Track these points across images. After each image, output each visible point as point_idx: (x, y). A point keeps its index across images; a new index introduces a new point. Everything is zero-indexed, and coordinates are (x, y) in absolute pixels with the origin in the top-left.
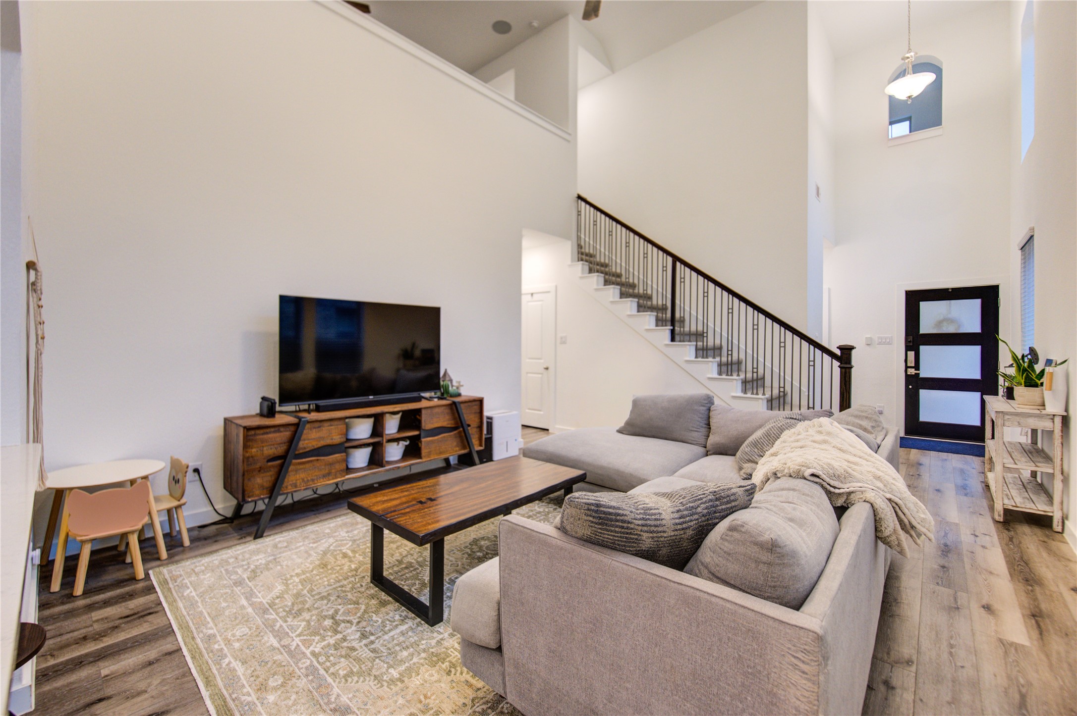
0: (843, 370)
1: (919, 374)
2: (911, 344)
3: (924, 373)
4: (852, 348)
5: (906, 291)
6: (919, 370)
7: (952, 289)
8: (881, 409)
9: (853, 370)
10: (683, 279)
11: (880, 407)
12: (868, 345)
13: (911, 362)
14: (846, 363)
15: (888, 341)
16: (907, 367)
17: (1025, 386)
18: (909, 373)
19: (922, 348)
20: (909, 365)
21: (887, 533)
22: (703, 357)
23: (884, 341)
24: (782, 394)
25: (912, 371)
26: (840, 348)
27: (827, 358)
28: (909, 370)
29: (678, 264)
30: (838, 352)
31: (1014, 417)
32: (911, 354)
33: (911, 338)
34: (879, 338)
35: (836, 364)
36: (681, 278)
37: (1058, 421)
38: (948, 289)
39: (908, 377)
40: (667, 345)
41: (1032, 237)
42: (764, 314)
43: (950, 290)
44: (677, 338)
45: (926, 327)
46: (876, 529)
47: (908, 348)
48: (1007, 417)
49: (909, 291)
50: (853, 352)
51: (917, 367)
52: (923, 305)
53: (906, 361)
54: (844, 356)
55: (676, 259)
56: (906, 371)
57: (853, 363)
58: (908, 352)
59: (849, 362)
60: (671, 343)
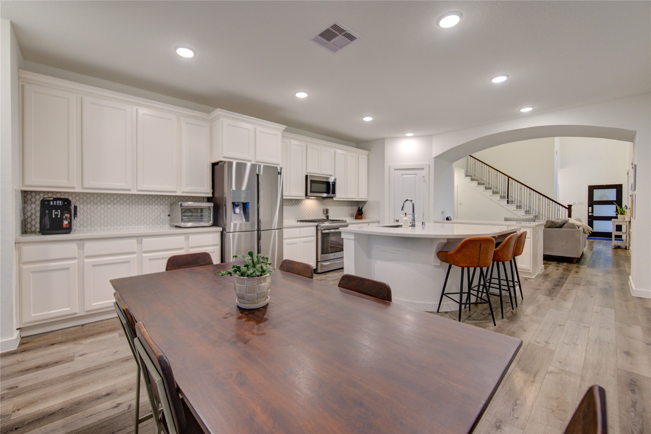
0: (569, 212)
1: (593, 215)
2: (590, 204)
3: (595, 214)
4: (571, 205)
5: (589, 186)
6: (593, 213)
7: (605, 185)
9: (572, 212)
10: (512, 184)
12: (574, 205)
13: (590, 211)
14: (570, 210)
15: (582, 203)
17: (621, 214)
18: (589, 215)
19: (594, 206)
21: (585, 231)
22: (520, 209)
23: (580, 203)
25: (590, 214)
26: (568, 205)
27: (564, 208)
28: (589, 213)
29: (510, 179)
30: (567, 207)
33: (590, 202)
34: (578, 202)
35: (567, 210)
36: (511, 183)
37: (628, 222)
39: (589, 216)
40: (506, 205)
42: (542, 196)
44: (509, 203)
45: (596, 198)
46: (584, 231)
47: (589, 206)
48: (615, 222)
49: (590, 186)
50: (572, 206)
51: (592, 212)
52: (595, 190)
53: (588, 210)
54: (569, 208)
55: (509, 177)
56: (588, 214)
57: (572, 210)
58: (589, 207)
59: (571, 209)
60: (508, 204)
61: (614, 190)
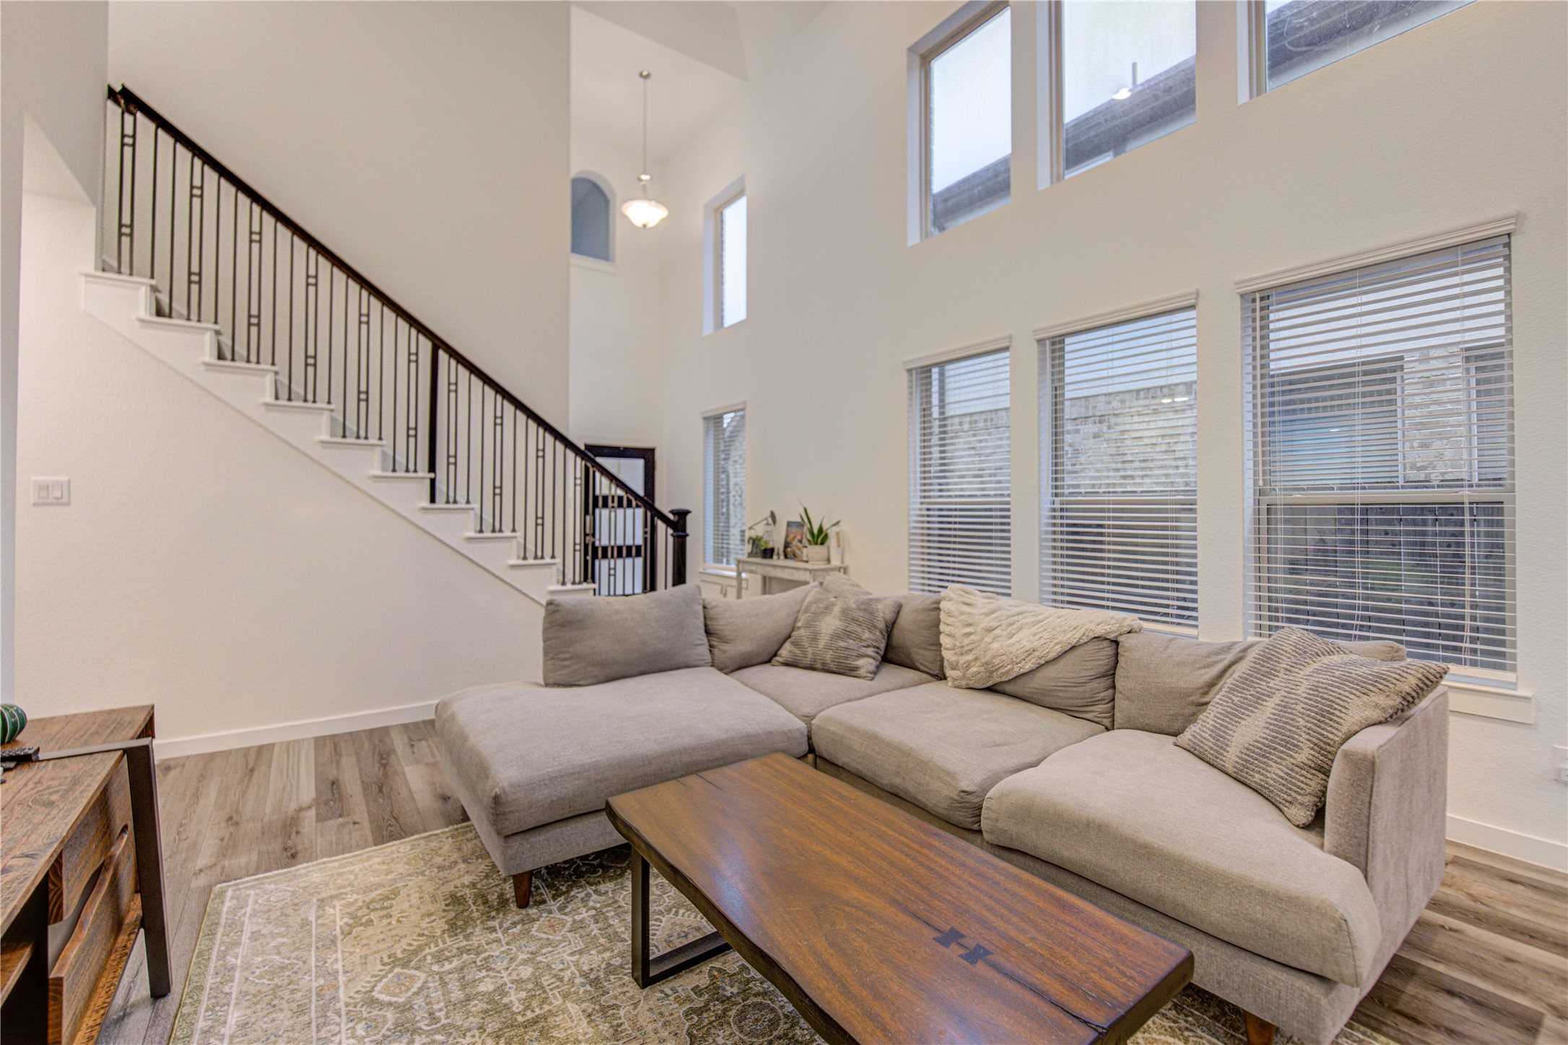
3: (603, 540)
4: (687, 512)
22: (493, 531)
29: (443, 356)
36: (450, 384)
40: (421, 511)
43: (622, 449)
44: (436, 496)
55: (438, 344)
59: (684, 530)
60: (433, 506)
61: (640, 463)
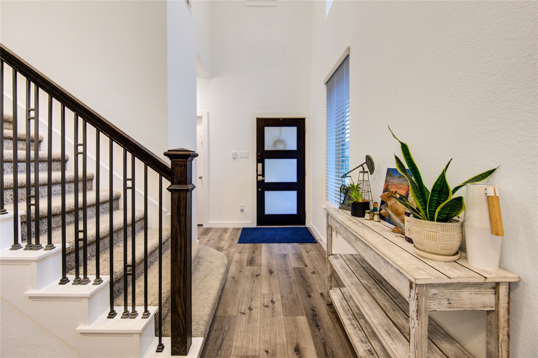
0: (176, 195)
1: (264, 180)
2: (260, 158)
3: (268, 179)
5: (257, 119)
6: (264, 177)
7: (282, 119)
8: (242, 208)
11: (242, 206)
12: (234, 158)
14: (180, 183)
15: (246, 155)
16: (258, 175)
18: (258, 180)
20: (259, 173)
23: (244, 155)
24: (81, 244)
25: (260, 178)
27: (152, 174)
31: (442, 289)
32: (260, 165)
33: (260, 154)
34: (241, 153)
35: (167, 185)
38: (280, 119)
39: (258, 182)
41: (348, 56)
42: (47, 91)
43: (281, 120)
45: (268, 145)
47: (258, 161)
49: (259, 119)
51: (263, 175)
52: (266, 129)
53: (257, 170)
56: (257, 178)
58: (259, 164)
61: (293, 130)
